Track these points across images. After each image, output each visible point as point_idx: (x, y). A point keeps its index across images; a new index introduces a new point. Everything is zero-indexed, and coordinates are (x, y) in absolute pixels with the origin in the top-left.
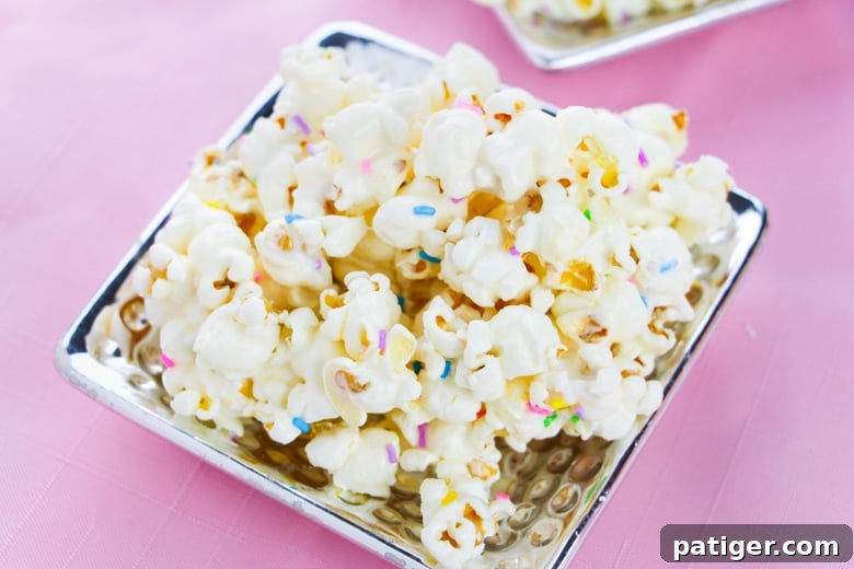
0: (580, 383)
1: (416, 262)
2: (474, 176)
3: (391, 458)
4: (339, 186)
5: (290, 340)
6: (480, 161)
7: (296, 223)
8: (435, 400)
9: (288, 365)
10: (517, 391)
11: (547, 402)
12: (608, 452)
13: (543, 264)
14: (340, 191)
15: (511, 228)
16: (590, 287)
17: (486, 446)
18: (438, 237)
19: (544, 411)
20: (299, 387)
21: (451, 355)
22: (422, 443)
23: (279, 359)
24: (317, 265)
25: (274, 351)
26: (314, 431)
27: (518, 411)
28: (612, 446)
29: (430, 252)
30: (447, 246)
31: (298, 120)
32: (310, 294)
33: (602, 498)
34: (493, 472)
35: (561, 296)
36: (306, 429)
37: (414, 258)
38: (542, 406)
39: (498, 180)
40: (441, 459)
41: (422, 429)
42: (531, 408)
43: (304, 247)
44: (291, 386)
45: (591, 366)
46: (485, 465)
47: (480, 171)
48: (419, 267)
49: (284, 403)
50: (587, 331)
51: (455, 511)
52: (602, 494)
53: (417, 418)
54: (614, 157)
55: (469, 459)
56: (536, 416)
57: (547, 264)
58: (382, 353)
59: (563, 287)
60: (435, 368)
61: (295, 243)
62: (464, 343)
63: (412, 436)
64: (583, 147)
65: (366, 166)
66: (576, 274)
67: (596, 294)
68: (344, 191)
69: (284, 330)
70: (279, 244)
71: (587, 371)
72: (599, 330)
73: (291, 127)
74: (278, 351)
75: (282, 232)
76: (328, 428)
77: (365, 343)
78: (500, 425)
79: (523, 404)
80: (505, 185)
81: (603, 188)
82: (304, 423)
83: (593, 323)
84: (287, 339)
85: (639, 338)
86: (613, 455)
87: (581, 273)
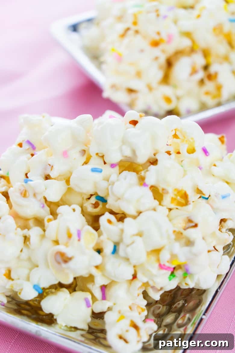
0: (186, 249)
1: (94, 202)
2: (121, 150)
3: (88, 305)
4: (51, 164)
5: (30, 243)
6: (124, 142)
7: (29, 182)
8: (109, 267)
9: (29, 259)
10: (153, 258)
11: (170, 261)
12: (204, 296)
13: (161, 191)
14: (52, 167)
15: (143, 173)
16: (187, 203)
17: (138, 295)
18: (105, 184)
19: (168, 268)
20: (36, 269)
21: (116, 239)
22: (104, 298)
23: (25, 255)
24: (42, 206)
25: (21, 251)
26: (45, 294)
27: (154, 269)
28: (206, 292)
29: (101, 194)
30: (110, 187)
31: (29, 142)
32: (39, 222)
33: (204, 317)
34: (143, 310)
35: (172, 211)
36: (41, 292)
37: (93, 200)
38: (167, 265)
39: (134, 152)
40: (115, 304)
41: (103, 288)
42: (161, 267)
43: (35, 195)
44: (31, 270)
45: (192, 239)
46: (138, 307)
47: (124, 147)
48: (96, 205)
49: (28, 279)
50: (187, 226)
51: (125, 324)
52: (204, 314)
53: (100, 281)
54: (192, 139)
55: (130, 303)
56: (164, 271)
57: (163, 189)
58: (79, 240)
59: (172, 206)
60: (108, 249)
61: (30, 193)
62: (122, 231)
63: (98, 294)
64: (175, 136)
65: (65, 154)
66: (179, 198)
67: (190, 207)
68: (54, 167)
69: (26, 239)
70: (21, 194)
71: (189, 243)
72: (193, 224)
73: (26, 146)
74: (24, 250)
75: (22, 188)
76: (52, 293)
77: (70, 236)
78: (145, 280)
79: (157, 265)
80: (138, 153)
81: (188, 154)
82: (40, 288)
83: (190, 221)
84: (28, 243)
85: (213, 234)
86: (206, 298)
87: (181, 197)
